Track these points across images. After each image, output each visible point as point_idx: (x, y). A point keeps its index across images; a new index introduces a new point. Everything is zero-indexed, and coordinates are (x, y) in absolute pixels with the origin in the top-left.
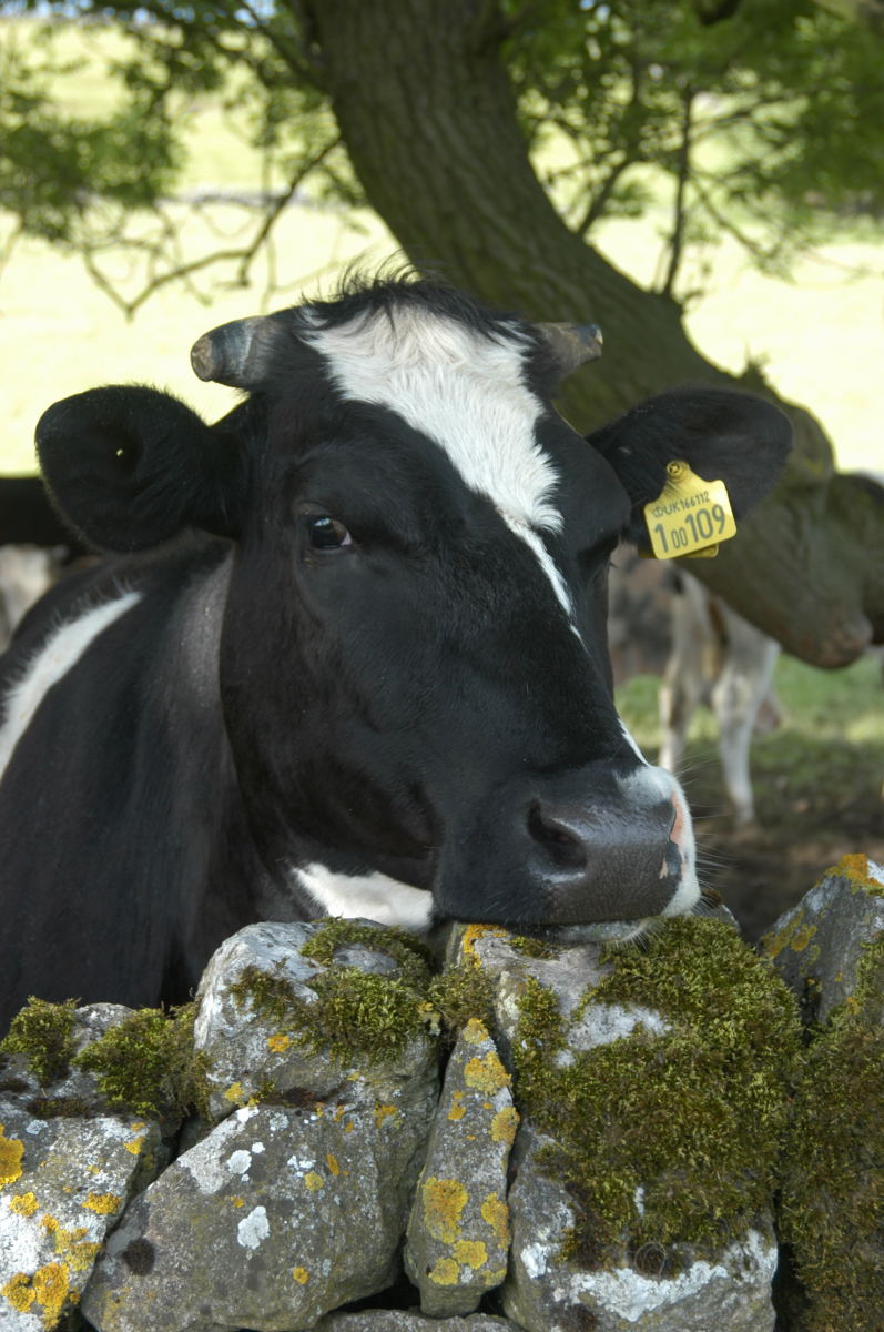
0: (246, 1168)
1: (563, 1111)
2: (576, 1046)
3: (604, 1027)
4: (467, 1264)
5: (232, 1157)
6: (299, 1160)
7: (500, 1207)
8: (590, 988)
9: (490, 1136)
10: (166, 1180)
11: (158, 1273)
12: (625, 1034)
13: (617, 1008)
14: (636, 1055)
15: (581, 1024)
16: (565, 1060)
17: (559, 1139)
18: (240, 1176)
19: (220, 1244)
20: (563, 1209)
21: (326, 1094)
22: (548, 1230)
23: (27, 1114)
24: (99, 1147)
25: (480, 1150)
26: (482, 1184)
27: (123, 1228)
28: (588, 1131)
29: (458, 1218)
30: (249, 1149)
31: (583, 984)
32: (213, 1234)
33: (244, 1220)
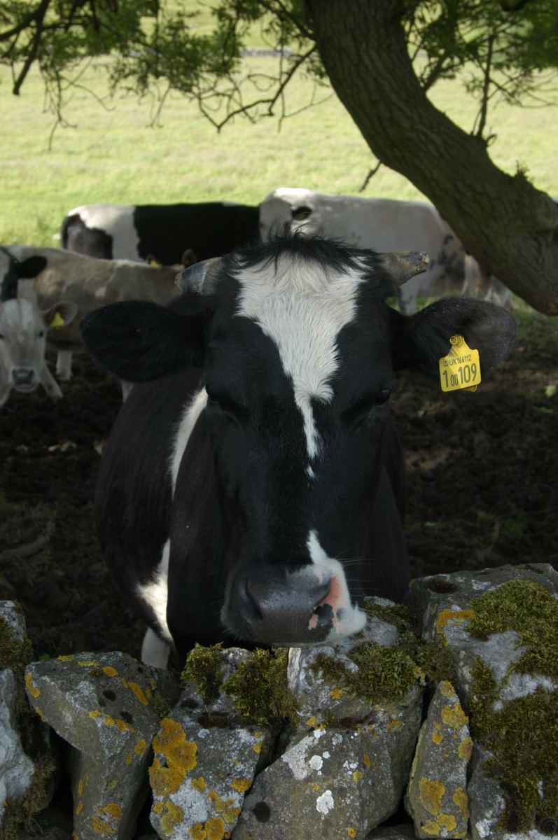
0: (320, 768)
1: (498, 740)
2: (504, 699)
3: (520, 688)
4: (444, 827)
5: (312, 759)
6: (349, 763)
7: (463, 795)
8: (512, 664)
9: (457, 755)
10: (275, 768)
11: (272, 822)
12: (532, 691)
13: (527, 676)
14: (539, 707)
15: (507, 686)
16: (498, 706)
17: (495, 754)
18: (317, 771)
19: (307, 810)
20: (500, 799)
21: (362, 719)
22: (491, 812)
23: (198, 724)
24: (238, 748)
25: (452, 763)
26: (453, 782)
27: (252, 794)
28: (512, 751)
29: (440, 802)
30: (321, 755)
31: (508, 661)
32: (302, 804)
33: (320, 797)
